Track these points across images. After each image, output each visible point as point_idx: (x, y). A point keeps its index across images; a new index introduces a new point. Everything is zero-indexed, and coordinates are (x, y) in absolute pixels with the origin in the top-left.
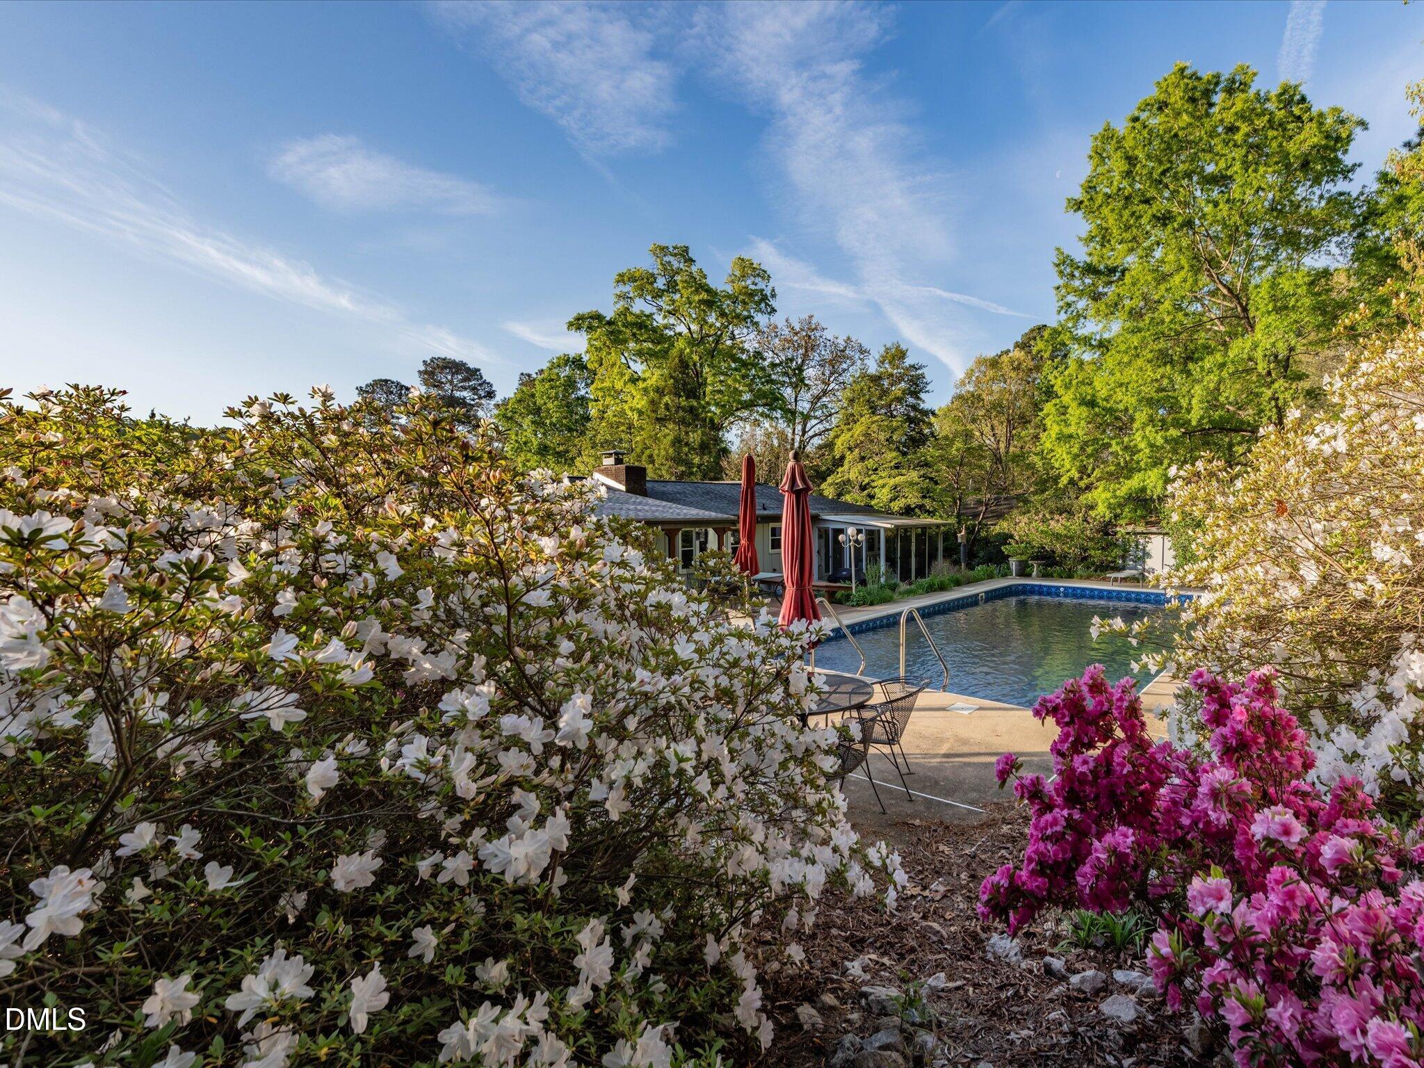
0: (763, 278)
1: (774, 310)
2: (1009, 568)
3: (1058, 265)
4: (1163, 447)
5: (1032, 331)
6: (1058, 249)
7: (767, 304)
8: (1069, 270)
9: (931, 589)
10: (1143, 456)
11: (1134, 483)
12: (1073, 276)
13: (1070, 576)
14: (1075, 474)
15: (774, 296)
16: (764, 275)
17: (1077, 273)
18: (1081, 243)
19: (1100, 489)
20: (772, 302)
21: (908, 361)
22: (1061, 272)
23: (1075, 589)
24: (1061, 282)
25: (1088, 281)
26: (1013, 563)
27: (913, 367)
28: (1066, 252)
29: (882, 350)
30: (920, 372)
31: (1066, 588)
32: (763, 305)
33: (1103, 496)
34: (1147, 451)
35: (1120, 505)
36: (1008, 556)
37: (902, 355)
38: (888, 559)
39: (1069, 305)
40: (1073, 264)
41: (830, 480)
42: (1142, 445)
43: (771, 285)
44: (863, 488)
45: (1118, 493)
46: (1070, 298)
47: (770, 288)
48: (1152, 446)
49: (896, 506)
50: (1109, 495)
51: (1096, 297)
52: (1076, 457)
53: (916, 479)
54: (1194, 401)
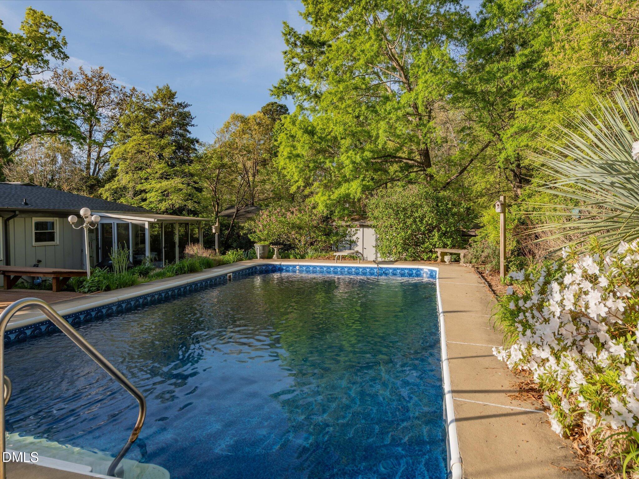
0: (55, 29)
1: (66, 57)
2: (255, 253)
3: (285, 35)
4: (361, 164)
5: (268, 105)
6: (284, 23)
7: (60, 52)
8: (292, 40)
9: (181, 272)
10: (347, 171)
11: (342, 190)
12: (296, 45)
13: (303, 257)
14: (301, 183)
15: (65, 44)
16: (56, 27)
17: (298, 43)
18: (301, 17)
19: (320, 194)
20: (64, 50)
21: (177, 101)
22: (287, 41)
23: (308, 267)
24: (287, 48)
25: (306, 50)
26: (258, 247)
27: (180, 105)
28: (291, 26)
29: (155, 91)
30: (186, 110)
31: (301, 266)
32: (56, 51)
33: (322, 199)
34: (351, 166)
35: (334, 205)
36: (254, 242)
37: (172, 96)
38: (152, 250)
39: (294, 65)
40: (295, 35)
41: (107, 186)
42: (347, 162)
43: (62, 34)
44: (136, 194)
45: (332, 197)
46: (296, 60)
47: (61, 37)
48: (354, 163)
49: (163, 206)
50: (326, 198)
51: (311, 63)
52: (302, 171)
53: (181, 186)
54: (381, 131)
